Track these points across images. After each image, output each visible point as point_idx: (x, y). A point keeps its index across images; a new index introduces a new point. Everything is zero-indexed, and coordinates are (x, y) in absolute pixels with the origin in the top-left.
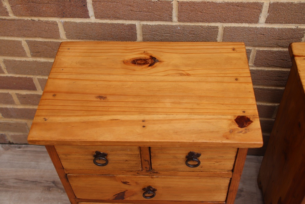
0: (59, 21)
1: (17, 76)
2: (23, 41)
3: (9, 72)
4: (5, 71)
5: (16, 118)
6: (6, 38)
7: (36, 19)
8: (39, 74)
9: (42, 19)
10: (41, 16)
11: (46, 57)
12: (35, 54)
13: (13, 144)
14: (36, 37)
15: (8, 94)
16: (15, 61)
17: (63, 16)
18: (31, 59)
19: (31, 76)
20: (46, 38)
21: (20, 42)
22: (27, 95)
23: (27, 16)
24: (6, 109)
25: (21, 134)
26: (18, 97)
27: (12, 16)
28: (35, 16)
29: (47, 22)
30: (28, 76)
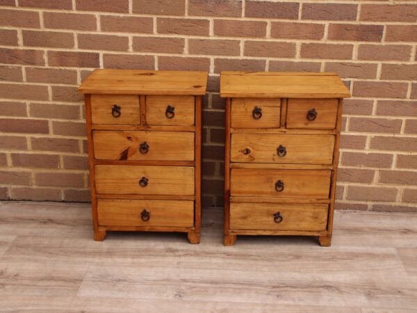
0: (79, 70)
1: (36, 119)
2: (49, 86)
3: (31, 116)
4: (28, 114)
5: (24, 166)
6: (37, 84)
7: (63, 68)
8: (55, 117)
9: (67, 68)
10: (67, 66)
11: (63, 100)
12: (56, 98)
13: (12, 200)
14: (59, 83)
15: (24, 138)
16: (39, 104)
17: (82, 66)
18: (51, 103)
19: (48, 119)
20: (67, 84)
21: (47, 87)
22: (40, 138)
23: (57, 66)
24: (18, 154)
25: (24, 186)
26: (32, 142)
27: (47, 66)
28: (62, 66)
29: (70, 71)
30: (45, 119)
